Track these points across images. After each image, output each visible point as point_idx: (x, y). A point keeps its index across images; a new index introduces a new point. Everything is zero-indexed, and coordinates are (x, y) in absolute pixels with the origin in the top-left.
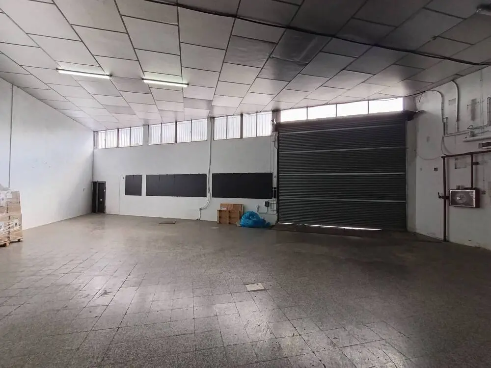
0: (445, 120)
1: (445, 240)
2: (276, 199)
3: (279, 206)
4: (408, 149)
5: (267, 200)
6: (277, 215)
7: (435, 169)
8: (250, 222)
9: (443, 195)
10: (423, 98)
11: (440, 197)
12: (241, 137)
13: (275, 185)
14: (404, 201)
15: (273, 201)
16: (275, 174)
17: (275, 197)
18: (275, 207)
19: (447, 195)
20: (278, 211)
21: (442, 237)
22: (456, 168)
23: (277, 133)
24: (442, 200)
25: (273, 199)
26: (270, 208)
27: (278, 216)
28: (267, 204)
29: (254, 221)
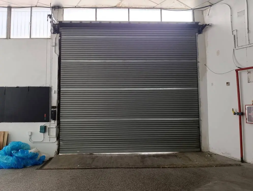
0: (235, 33)
1: (242, 161)
2: (56, 122)
3: (59, 131)
4: (199, 63)
5: (43, 124)
6: (57, 143)
7: (227, 83)
8: (10, 160)
9: (238, 111)
10: (211, 11)
11: (235, 114)
12: (8, 37)
13: (54, 102)
14: (197, 119)
15: (52, 125)
16: (55, 88)
17: (54, 119)
18: (54, 132)
19: (241, 111)
20: (58, 138)
21: (239, 158)
22: (248, 82)
23: (59, 35)
24: (237, 117)
25: (53, 122)
26: (47, 133)
27: (59, 145)
28: (44, 130)
29: (17, 157)
